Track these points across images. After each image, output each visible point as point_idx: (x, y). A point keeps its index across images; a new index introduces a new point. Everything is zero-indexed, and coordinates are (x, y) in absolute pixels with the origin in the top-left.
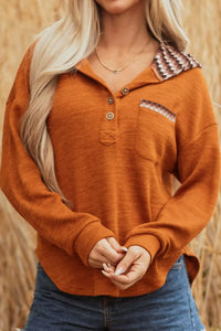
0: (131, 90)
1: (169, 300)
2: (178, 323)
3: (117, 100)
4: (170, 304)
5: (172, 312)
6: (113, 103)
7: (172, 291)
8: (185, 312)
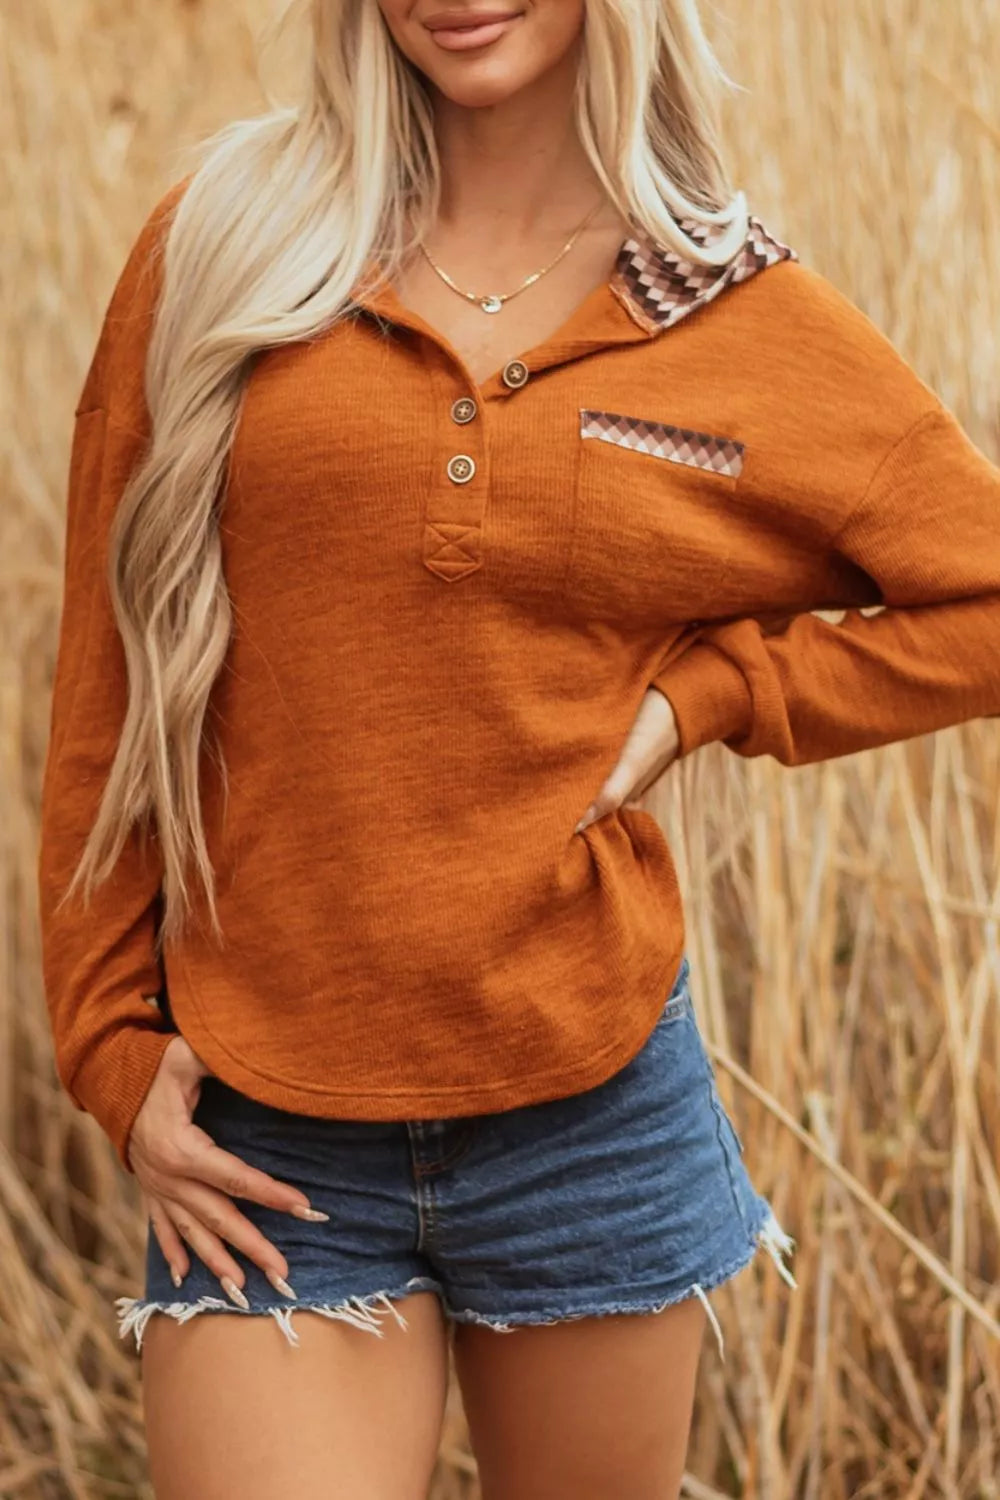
0: (536, 375)
1: (649, 1140)
2: (689, 1213)
3: (490, 411)
4: (656, 1150)
5: (663, 1181)
6: (476, 420)
7: (660, 1107)
8: (710, 1168)
